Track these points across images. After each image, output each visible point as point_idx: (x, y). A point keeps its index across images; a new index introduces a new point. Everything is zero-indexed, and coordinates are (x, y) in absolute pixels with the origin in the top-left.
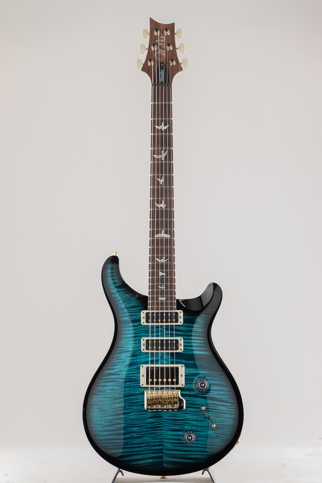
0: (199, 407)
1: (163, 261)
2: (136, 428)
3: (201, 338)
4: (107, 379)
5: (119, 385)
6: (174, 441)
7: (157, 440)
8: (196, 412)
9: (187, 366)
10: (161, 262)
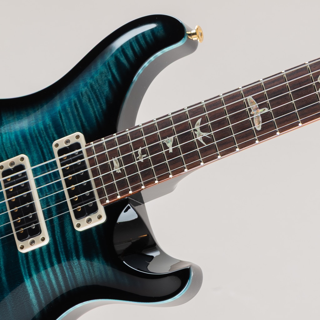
10: (196, 132)
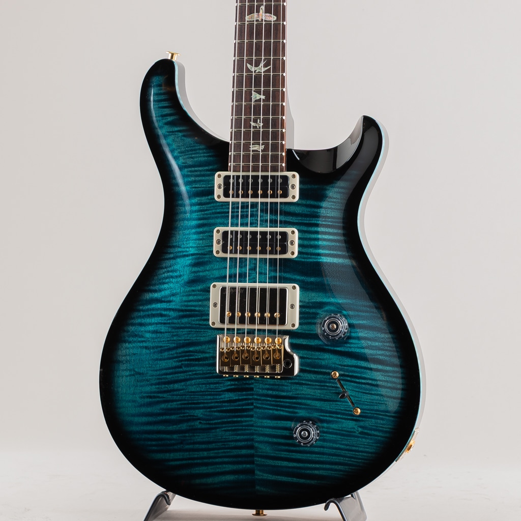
0: (327, 371)
1: (262, 69)
2: (201, 411)
3: (336, 231)
4: (148, 310)
5: (169, 323)
6: (275, 440)
7: (242, 437)
8: (321, 382)
9: (304, 287)
10: (257, 72)
